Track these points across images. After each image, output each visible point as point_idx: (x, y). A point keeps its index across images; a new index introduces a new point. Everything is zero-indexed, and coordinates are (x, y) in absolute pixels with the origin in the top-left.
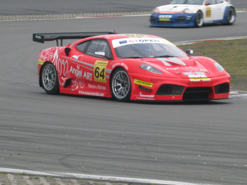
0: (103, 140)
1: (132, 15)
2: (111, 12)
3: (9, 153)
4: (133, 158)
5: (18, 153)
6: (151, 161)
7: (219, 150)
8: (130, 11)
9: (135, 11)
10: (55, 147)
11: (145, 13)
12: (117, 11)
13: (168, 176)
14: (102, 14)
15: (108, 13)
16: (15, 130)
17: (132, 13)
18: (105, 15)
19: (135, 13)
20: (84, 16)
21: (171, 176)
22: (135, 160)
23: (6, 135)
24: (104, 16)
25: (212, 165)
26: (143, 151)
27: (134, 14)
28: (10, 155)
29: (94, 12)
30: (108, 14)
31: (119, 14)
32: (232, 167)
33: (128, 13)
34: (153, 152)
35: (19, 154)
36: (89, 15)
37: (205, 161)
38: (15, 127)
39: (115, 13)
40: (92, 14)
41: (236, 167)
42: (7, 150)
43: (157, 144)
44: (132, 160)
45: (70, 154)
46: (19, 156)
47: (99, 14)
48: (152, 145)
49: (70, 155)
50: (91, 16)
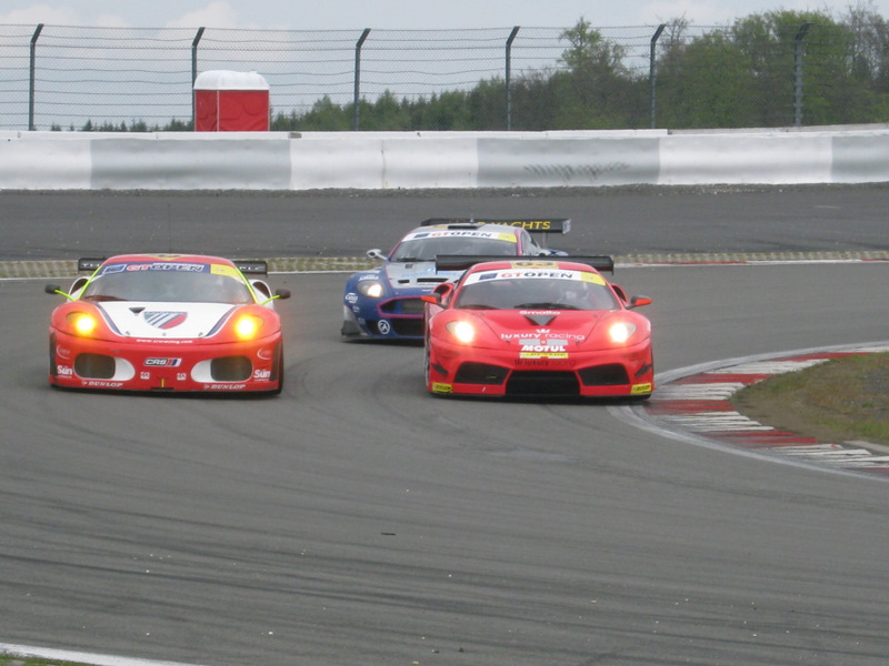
0: (697, 614)
1: (775, 261)
2: (713, 250)
3: (432, 647)
5: (458, 646)
8: (767, 251)
9: (783, 251)
10: (563, 633)
11: (811, 255)
12: (731, 250)
14: (688, 258)
15: (704, 255)
16: (449, 580)
17: (773, 255)
18: (698, 259)
20: (637, 261)
23: (424, 596)
24: (696, 263)
26: (808, 649)
28: (437, 652)
29: (666, 250)
30: (707, 257)
31: (735, 257)
33: (763, 256)
34: (837, 652)
35: (461, 650)
36: (651, 260)
38: (449, 572)
39: (725, 254)
40: (659, 257)
42: (429, 636)
43: (851, 631)
45: (605, 652)
46: (462, 655)
47: (679, 257)
48: (834, 632)
49: (603, 656)
50: (667, 263)
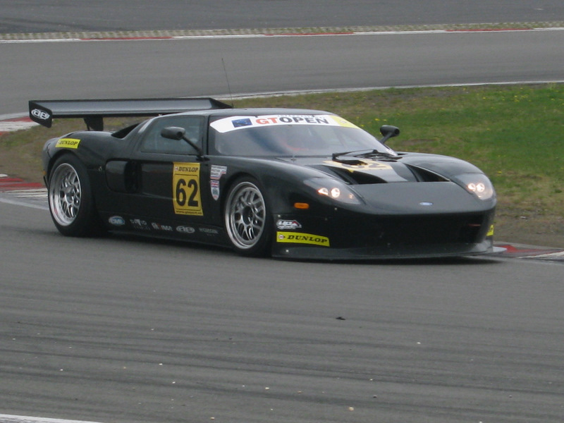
1: (9, 40)
4: (9, 368)
6: (49, 376)
7: (206, 353)
8: (3, 32)
9: (17, 32)
13: (89, 410)
17: (8, 35)
19: (16, 36)
21: (97, 411)
22: (13, 373)
25: (189, 387)
26: (30, 353)
27: (13, 39)
32: (235, 392)
34: (54, 354)
37: (173, 377)
41: (243, 392)
43: (65, 337)
44: (8, 372)
48: (52, 339)
